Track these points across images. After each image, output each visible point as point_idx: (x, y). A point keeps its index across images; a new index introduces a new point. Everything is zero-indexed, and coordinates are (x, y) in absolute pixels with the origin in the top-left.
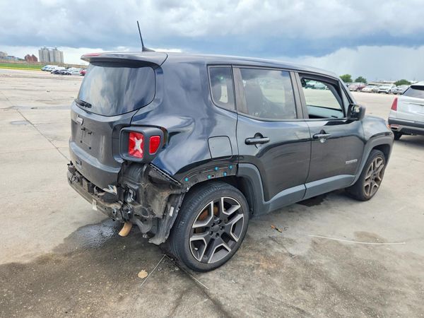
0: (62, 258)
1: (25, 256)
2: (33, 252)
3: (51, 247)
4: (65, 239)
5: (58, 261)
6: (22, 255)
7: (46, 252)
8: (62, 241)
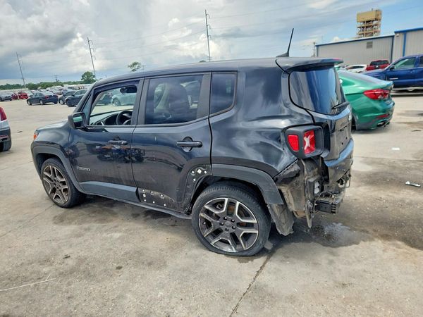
0: (370, 231)
1: (399, 248)
2: (391, 247)
3: (374, 243)
4: (357, 244)
5: (375, 231)
6: (402, 250)
7: (380, 242)
8: (362, 243)
